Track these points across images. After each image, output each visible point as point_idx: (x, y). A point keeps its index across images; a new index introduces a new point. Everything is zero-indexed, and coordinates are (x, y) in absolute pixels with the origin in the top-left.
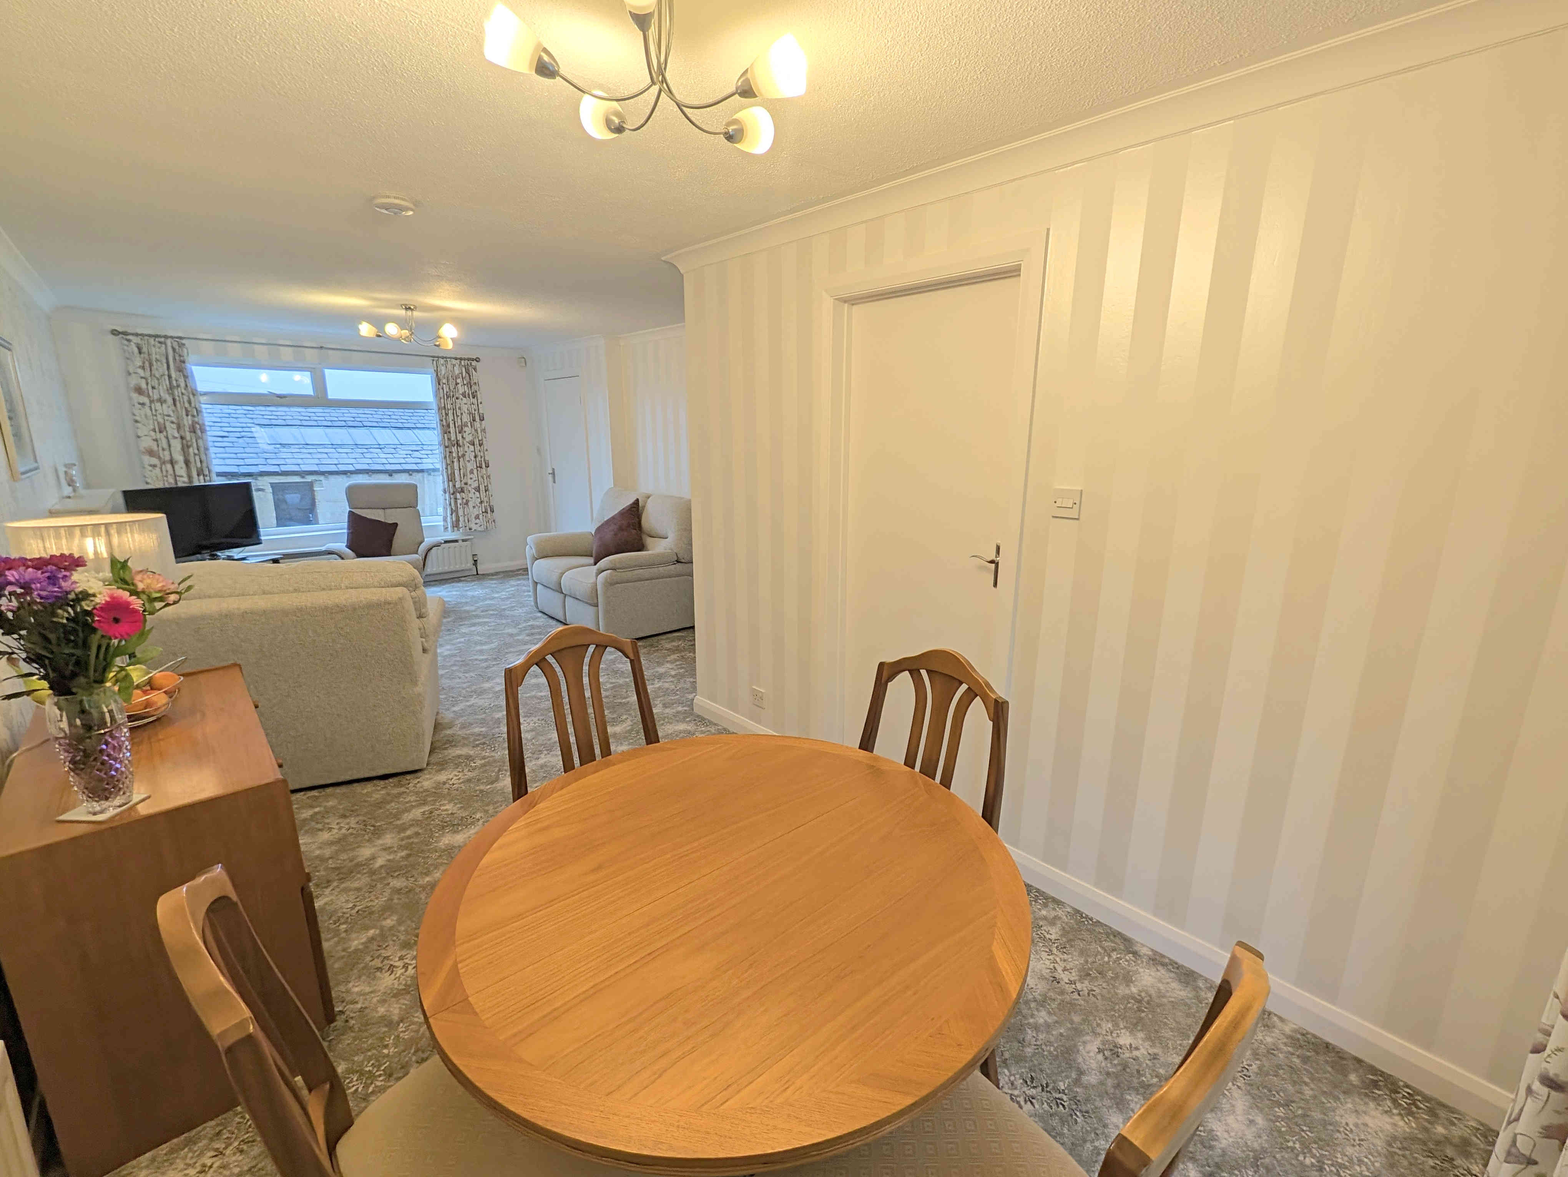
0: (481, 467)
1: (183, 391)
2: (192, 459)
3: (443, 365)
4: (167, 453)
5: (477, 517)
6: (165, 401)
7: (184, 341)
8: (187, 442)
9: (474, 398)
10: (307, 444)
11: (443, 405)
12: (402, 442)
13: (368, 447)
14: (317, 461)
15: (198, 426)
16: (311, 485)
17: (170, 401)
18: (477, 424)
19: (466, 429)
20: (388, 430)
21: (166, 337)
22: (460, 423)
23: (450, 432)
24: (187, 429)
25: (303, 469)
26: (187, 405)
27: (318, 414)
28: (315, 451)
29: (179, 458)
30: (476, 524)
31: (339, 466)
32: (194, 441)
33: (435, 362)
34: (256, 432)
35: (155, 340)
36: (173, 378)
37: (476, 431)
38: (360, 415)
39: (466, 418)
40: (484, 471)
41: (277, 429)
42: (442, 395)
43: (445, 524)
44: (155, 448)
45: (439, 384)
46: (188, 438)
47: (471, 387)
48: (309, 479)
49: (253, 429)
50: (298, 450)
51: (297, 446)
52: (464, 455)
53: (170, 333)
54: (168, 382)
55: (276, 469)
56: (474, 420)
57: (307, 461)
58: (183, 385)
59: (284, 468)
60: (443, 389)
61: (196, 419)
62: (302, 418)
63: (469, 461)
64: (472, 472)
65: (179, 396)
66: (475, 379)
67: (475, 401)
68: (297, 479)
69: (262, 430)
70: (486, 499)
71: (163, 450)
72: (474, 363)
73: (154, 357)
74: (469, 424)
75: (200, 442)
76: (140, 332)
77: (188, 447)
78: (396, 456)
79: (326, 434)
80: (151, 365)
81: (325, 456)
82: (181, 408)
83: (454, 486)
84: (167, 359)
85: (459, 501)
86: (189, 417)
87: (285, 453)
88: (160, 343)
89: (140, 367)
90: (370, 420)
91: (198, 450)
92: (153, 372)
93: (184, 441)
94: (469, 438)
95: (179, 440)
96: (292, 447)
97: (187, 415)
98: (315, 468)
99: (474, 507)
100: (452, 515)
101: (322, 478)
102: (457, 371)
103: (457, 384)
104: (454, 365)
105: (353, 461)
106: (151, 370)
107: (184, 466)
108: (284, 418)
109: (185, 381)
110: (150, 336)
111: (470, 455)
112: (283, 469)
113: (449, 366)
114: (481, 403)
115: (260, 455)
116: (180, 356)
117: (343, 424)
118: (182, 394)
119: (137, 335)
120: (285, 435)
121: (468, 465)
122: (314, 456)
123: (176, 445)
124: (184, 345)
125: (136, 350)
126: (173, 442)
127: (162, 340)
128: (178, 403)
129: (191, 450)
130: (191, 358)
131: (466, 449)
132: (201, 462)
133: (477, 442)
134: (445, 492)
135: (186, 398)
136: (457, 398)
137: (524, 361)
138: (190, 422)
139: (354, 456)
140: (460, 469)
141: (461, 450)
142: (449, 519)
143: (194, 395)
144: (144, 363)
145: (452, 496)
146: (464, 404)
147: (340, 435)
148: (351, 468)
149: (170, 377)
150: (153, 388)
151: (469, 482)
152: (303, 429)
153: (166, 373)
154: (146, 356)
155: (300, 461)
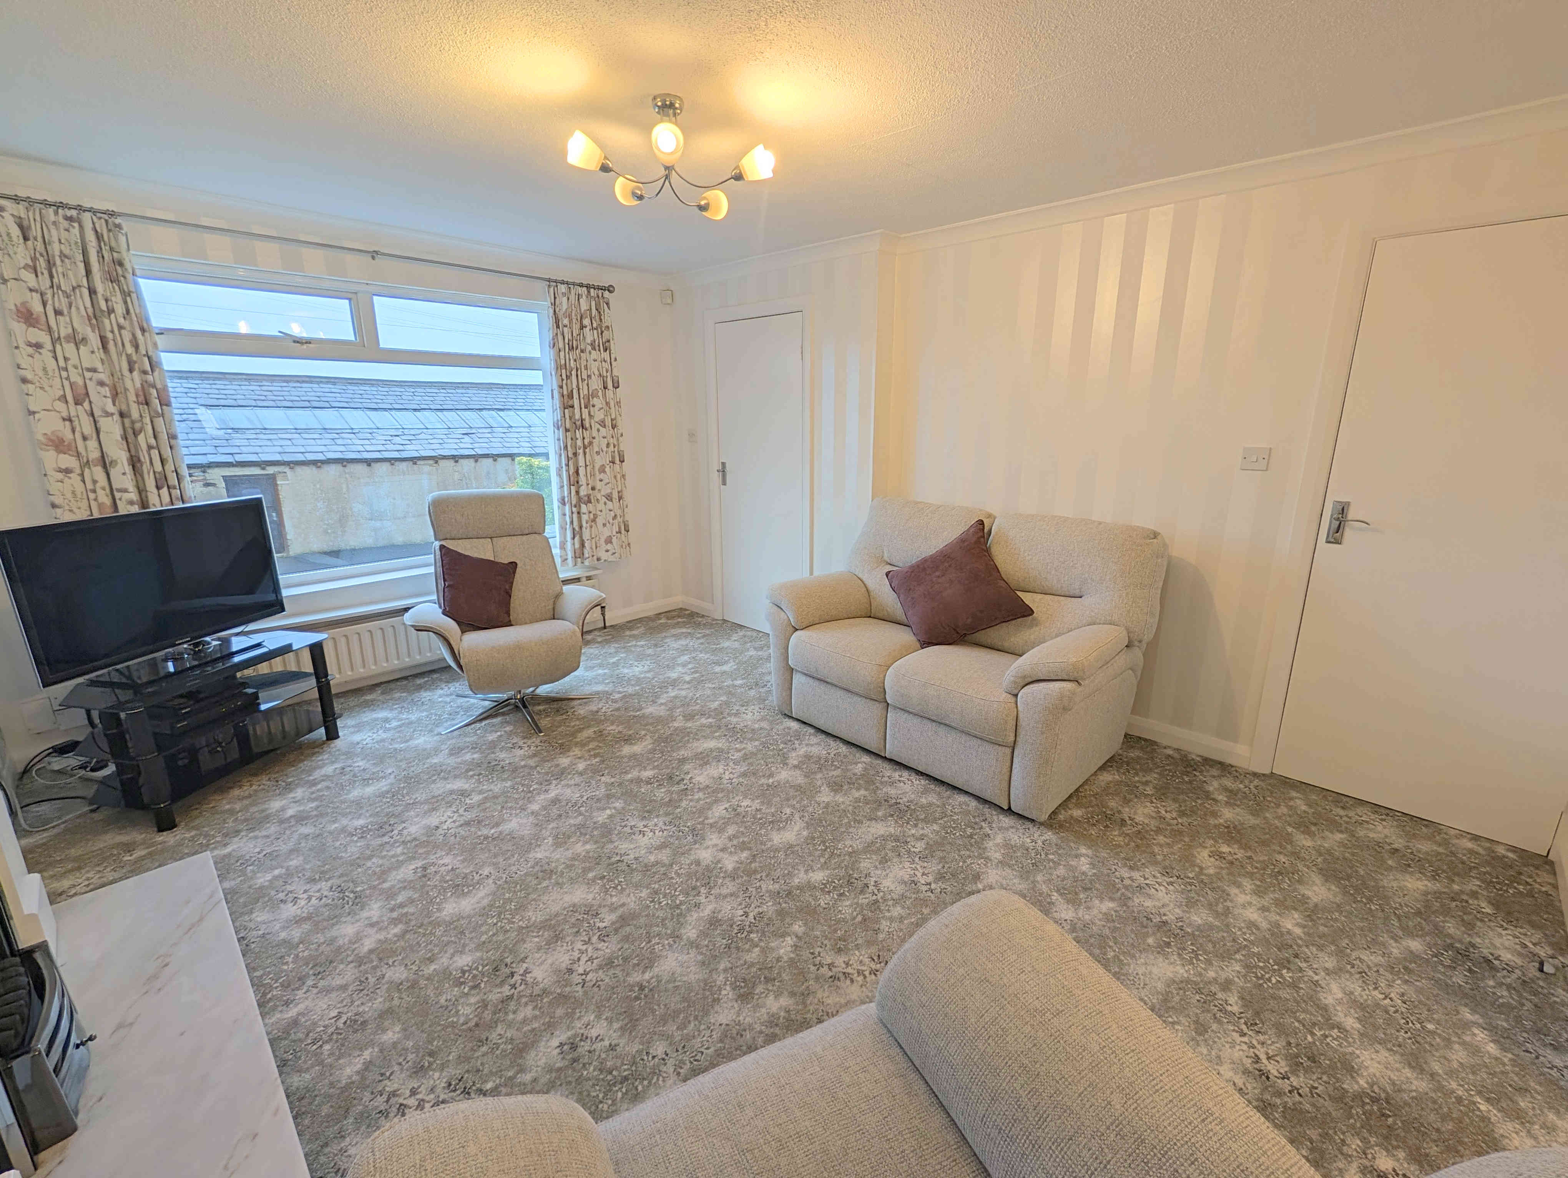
0: (613, 463)
1: (121, 321)
2: (144, 457)
3: (564, 294)
4: (92, 444)
5: (609, 541)
6: (84, 340)
7: (118, 221)
8: (133, 422)
9: (605, 350)
10: (265, 429)
11: (563, 362)
12: (379, 426)
13: (339, 432)
14: (279, 449)
15: (154, 392)
16: (273, 478)
17: (94, 340)
18: (610, 393)
19: (595, 401)
20: (360, 412)
21: (80, 208)
22: (586, 392)
23: (572, 407)
24: (132, 397)
25: (263, 459)
26: (130, 350)
27: (275, 393)
28: (275, 437)
29: (119, 454)
30: (607, 551)
31: (306, 455)
32: (147, 420)
33: (552, 289)
34: (202, 414)
35: (56, 213)
36: (100, 296)
37: (607, 404)
38: (327, 394)
39: (596, 384)
40: (617, 467)
41: (228, 411)
42: (561, 345)
43: (563, 553)
44: (68, 435)
45: (558, 327)
46: (135, 415)
47: (602, 332)
48: (271, 470)
49: (197, 411)
50: (254, 436)
51: (252, 431)
52: (591, 443)
53: (87, 204)
54: (88, 304)
55: (229, 459)
56: (605, 388)
57: (266, 449)
58: (120, 309)
59: (239, 458)
60: (563, 335)
61: (150, 378)
62: (256, 397)
63: (598, 453)
64: (602, 470)
65: (112, 332)
66: (607, 321)
67: (606, 355)
68: (256, 471)
69: (209, 412)
70: (619, 512)
71: (85, 438)
72: (606, 294)
73: (55, 249)
74: (600, 394)
75: (160, 422)
76: (22, 194)
77: (136, 434)
78: (373, 442)
79: (288, 417)
80: (50, 265)
81: (289, 443)
82: (119, 355)
83: (577, 492)
84: (85, 253)
85: (585, 518)
86: (136, 374)
87: (238, 439)
88: (70, 219)
89: (26, 267)
90: (338, 399)
91: (155, 437)
92: (55, 280)
93: (127, 421)
94: (599, 416)
95: (116, 417)
96: (247, 432)
97: (131, 371)
98: (278, 458)
99: (604, 525)
100: (574, 538)
101: (286, 469)
102: (584, 306)
103: (582, 327)
104: (579, 296)
105: (323, 449)
106: (51, 276)
107: (128, 469)
108: (234, 397)
109: (125, 302)
110: (45, 203)
111: (600, 443)
112: (237, 459)
113: (573, 297)
114: (616, 360)
115: (208, 442)
116: (111, 249)
117: (307, 404)
118: (120, 327)
119: (16, 199)
120: (238, 417)
121: (597, 458)
122: (276, 443)
123: (112, 428)
124: (119, 226)
125: (16, 232)
126: (104, 423)
127: (74, 213)
128: (111, 346)
129: (141, 438)
130: (133, 259)
131: (595, 433)
132: (163, 461)
133: (608, 423)
134: (564, 504)
135: (127, 336)
136: (582, 351)
137: (669, 295)
138: (138, 385)
139: (323, 442)
140: (586, 466)
141: (587, 434)
142: (569, 545)
143: (143, 330)
144: (34, 259)
145: (574, 509)
146: (594, 360)
147: (303, 418)
148: (320, 457)
149: (92, 292)
150: (58, 313)
151: (599, 485)
152: (259, 411)
153: (85, 282)
154: (40, 246)
155: (258, 450)
